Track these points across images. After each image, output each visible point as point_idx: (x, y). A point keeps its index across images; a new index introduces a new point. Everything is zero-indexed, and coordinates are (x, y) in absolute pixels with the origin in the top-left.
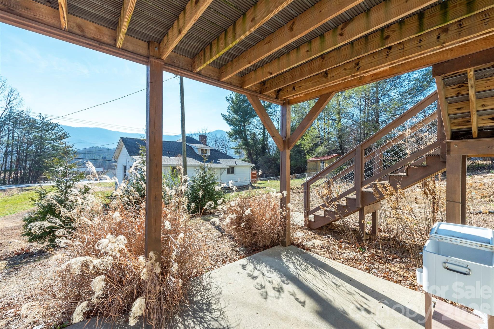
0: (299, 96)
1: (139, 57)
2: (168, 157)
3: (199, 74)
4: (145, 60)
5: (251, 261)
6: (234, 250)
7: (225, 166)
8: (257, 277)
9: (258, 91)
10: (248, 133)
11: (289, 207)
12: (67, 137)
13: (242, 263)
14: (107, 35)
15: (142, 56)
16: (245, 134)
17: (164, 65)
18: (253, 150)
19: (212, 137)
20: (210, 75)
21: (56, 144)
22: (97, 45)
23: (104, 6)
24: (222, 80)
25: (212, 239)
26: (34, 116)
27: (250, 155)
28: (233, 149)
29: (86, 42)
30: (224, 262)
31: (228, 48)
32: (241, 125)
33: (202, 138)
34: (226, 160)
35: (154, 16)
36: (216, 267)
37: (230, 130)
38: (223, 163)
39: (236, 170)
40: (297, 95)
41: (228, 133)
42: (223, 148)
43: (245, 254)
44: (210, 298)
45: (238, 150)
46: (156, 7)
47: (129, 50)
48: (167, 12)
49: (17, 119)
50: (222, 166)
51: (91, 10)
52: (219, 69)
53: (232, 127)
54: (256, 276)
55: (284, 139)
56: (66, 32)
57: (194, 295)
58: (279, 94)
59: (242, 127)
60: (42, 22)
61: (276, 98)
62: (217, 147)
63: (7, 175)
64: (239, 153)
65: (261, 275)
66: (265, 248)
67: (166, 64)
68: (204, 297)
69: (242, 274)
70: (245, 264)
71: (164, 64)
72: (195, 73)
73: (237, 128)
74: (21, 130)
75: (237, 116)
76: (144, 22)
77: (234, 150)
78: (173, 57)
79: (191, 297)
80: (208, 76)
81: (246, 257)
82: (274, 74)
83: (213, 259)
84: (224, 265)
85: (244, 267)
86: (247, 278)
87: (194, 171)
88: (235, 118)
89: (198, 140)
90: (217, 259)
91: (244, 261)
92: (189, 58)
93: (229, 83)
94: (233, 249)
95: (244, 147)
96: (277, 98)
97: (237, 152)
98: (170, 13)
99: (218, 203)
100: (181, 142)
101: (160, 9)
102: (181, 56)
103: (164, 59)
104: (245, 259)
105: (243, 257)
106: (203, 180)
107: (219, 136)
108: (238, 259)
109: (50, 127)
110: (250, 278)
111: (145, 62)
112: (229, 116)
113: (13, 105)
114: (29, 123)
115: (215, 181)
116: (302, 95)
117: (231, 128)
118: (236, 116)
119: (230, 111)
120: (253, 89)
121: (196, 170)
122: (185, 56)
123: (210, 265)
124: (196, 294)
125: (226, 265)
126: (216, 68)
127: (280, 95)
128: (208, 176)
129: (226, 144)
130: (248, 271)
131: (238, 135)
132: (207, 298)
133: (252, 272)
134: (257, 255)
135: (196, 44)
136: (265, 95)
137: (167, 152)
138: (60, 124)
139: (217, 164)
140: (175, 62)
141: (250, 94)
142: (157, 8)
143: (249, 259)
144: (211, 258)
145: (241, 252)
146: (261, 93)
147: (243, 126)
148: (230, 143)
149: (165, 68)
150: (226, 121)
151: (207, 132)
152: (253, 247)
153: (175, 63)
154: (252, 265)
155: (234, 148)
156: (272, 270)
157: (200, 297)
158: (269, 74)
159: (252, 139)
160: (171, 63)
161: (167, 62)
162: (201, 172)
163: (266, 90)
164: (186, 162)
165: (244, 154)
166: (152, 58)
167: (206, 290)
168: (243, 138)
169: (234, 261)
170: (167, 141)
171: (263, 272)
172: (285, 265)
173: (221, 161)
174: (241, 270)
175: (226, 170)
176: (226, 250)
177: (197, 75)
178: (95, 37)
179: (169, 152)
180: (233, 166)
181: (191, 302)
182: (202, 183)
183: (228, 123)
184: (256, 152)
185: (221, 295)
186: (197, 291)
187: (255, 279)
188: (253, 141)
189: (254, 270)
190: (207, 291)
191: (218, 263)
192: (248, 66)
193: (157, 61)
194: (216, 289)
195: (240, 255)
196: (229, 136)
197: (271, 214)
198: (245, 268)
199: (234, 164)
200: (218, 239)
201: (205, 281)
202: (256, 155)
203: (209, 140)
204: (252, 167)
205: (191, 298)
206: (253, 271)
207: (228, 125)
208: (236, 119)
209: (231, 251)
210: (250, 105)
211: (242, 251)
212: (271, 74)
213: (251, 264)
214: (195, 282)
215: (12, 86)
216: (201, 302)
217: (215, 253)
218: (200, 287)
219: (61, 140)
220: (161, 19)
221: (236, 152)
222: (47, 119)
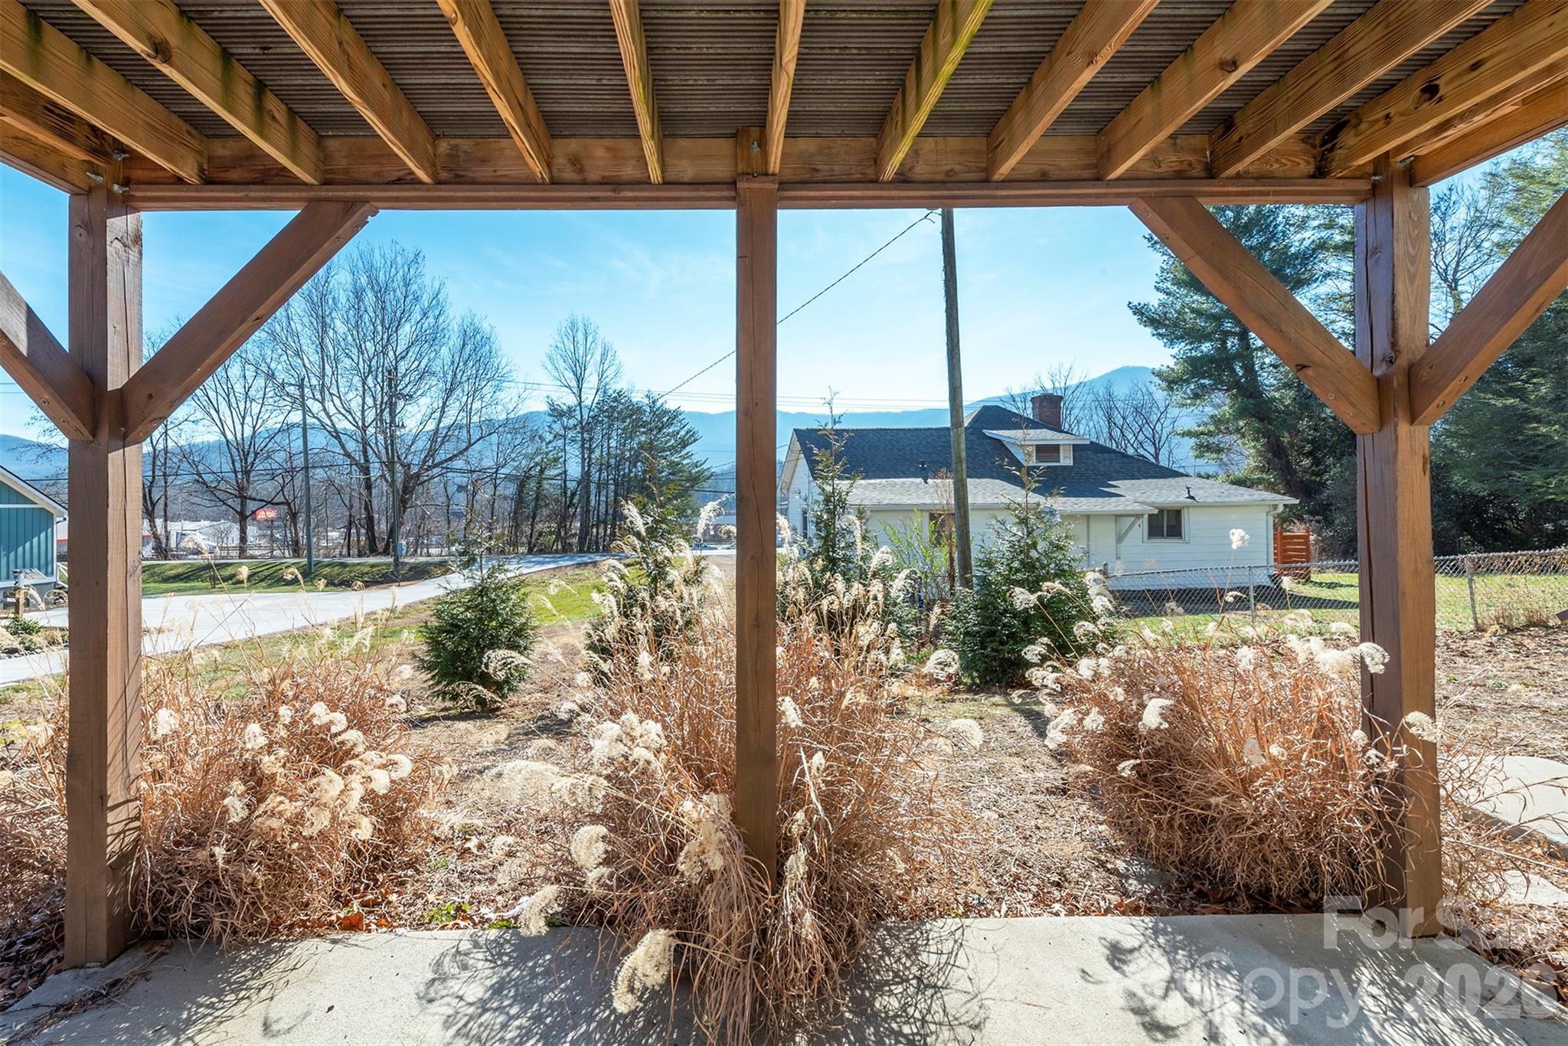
0: (1480, 120)
1: (708, 191)
2: (919, 480)
3: (905, 181)
4: (725, 193)
5: (1161, 940)
6: (1102, 864)
7: (1138, 508)
8: (1173, 1029)
9: (1197, 171)
10: (1267, 361)
11: (1413, 730)
12: (695, 440)
13: (1112, 936)
14: (633, 158)
15: (718, 183)
16: (1249, 369)
17: (778, 190)
18: (1294, 431)
19: (1091, 397)
20: (947, 173)
21: (675, 458)
22: (610, 194)
23: (604, 82)
24: (996, 177)
25: (1022, 791)
26: (638, 398)
27: (1276, 455)
28: (1183, 435)
29: (586, 194)
30: (1042, 901)
31: (964, 38)
32: (1227, 334)
33: (1041, 407)
34: (1143, 481)
35: (717, 48)
36: (1004, 908)
37: (1171, 363)
38: (1129, 497)
39: (1191, 522)
40: (1463, 117)
41: (1159, 374)
42: (1141, 437)
43: (1149, 898)
44: (933, 1027)
45: (1211, 440)
46: (709, 15)
47: (686, 179)
48: (743, 15)
49: (613, 408)
50: (1121, 508)
51: (586, 108)
52: (988, 135)
53: (1181, 347)
54: (1171, 1021)
55: (1377, 373)
56: (547, 187)
57: (880, 987)
58: (1331, 150)
59: (1232, 343)
60: (505, 180)
61: (1313, 176)
62: (1116, 433)
63: (601, 531)
64: (1219, 450)
65: (1199, 1031)
66: (1263, 901)
67: (783, 185)
68: (911, 1010)
69: (1099, 986)
70: (1128, 943)
71: (777, 186)
72: (892, 182)
73: (1206, 347)
74: (620, 431)
75: (1203, 299)
76: (702, 80)
77: (1192, 442)
78: (811, 155)
79: (869, 988)
80: (938, 177)
81: (1149, 911)
82: (1247, 59)
83: (1001, 871)
84: (1037, 911)
85: (1117, 955)
86: (1121, 1013)
87: (989, 526)
88: (1193, 311)
89: (1029, 413)
90: (1017, 878)
91: (1127, 930)
92: (870, 136)
93: (1038, 177)
94: (1098, 860)
95: (1241, 423)
96: (1321, 172)
97: (1203, 449)
98: (753, 15)
99: (1028, 657)
100: (948, 429)
101: (720, 15)
102: (840, 141)
103: (777, 171)
104: (1136, 920)
105: (1136, 911)
106: (1022, 562)
107: (1121, 391)
108: (1107, 911)
109: (665, 419)
110: (1134, 1019)
111: (728, 199)
112: (1163, 305)
113: (608, 380)
114: (632, 415)
115: (1070, 566)
116: (1509, 109)
117: (1175, 351)
118: (1197, 300)
119: (1169, 285)
120: (1164, 169)
121: (994, 522)
122: (854, 136)
123: (983, 892)
124: (887, 983)
125: (1046, 918)
126: (972, 135)
127: (1339, 153)
128: (1042, 546)
129: (1154, 418)
130: (1133, 984)
131: (1209, 377)
132: (923, 1021)
133: (1152, 994)
134: (1206, 921)
135: (870, 80)
136: (1239, 176)
137: (918, 463)
138: (682, 409)
139: (1100, 500)
140: (817, 167)
141: (1143, 196)
142: (714, 15)
143: (1156, 932)
144: (997, 864)
145: (1133, 885)
146: (1211, 173)
147: (1234, 334)
148: (1174, 412)
149: (782, 199)
150: (1149, 330)
151: (1073, 382)
152: (1197, 877)
153: (818, 171)
154: (1163, 960)
155: (1189, 434)
156: (1270, 1029)
157: (897, 1005)
158: (1219, 73)
159: (1287, 386)
160: (806, 177)
161: (789, 176)
162: (1014, 529)
163: (1237, 153)
164: (965, 498)
165: (1246, 455)
166: (742, 181)
167: (927, 986)
168: (1236, 384)
169: (1086, 913)
170: (920, 430)
171: (1216, 1019)
172: (1374, 1035)
173: (1123, 486)
174: (1100, 967)
175: (1144, 522)
176: (1068, 850)
177: (896, 189)
178: (607, 174)
179: (923, 464)
180: (1176, 506)
181: (862, 1006)
182: (1018, 571)
183: (1159, 335)
184: (1312, 442)
185: (976, 1034)
186: (896, 974)
187: (1160, 1036)
188: (1292, 393)
189: (1167, 989)
190: (929, 992)
191: (1018, 894)
192: (1087, 76)
193: (755, 185)
194: (965, 998)
195: (1125, 894)
196: (1164, 385)
197: (1298, 747)
198: (1124, 962)
199: (1182, 498)
200: (1041, 798)
201: (933, 949)
202: (1310, 454)
203: (1083, 408)
204: (1281, 509)
205: (867, 994)
206: (1160, 992)
207: (1159, 343)
208: (1199, 313)
209: (1088, 865)
210: (1269, 240)
211: (1138, 877)
212: (1234, 65)
213: (1157, 953)
214: (898, 938)
215: (606, 340)
216: (894, 1026)
217: (1018, 851)
218: (908, 965)
219: (684, 447)
220: (739, 47)
221: (1200, 446)
222: (661, 401)
